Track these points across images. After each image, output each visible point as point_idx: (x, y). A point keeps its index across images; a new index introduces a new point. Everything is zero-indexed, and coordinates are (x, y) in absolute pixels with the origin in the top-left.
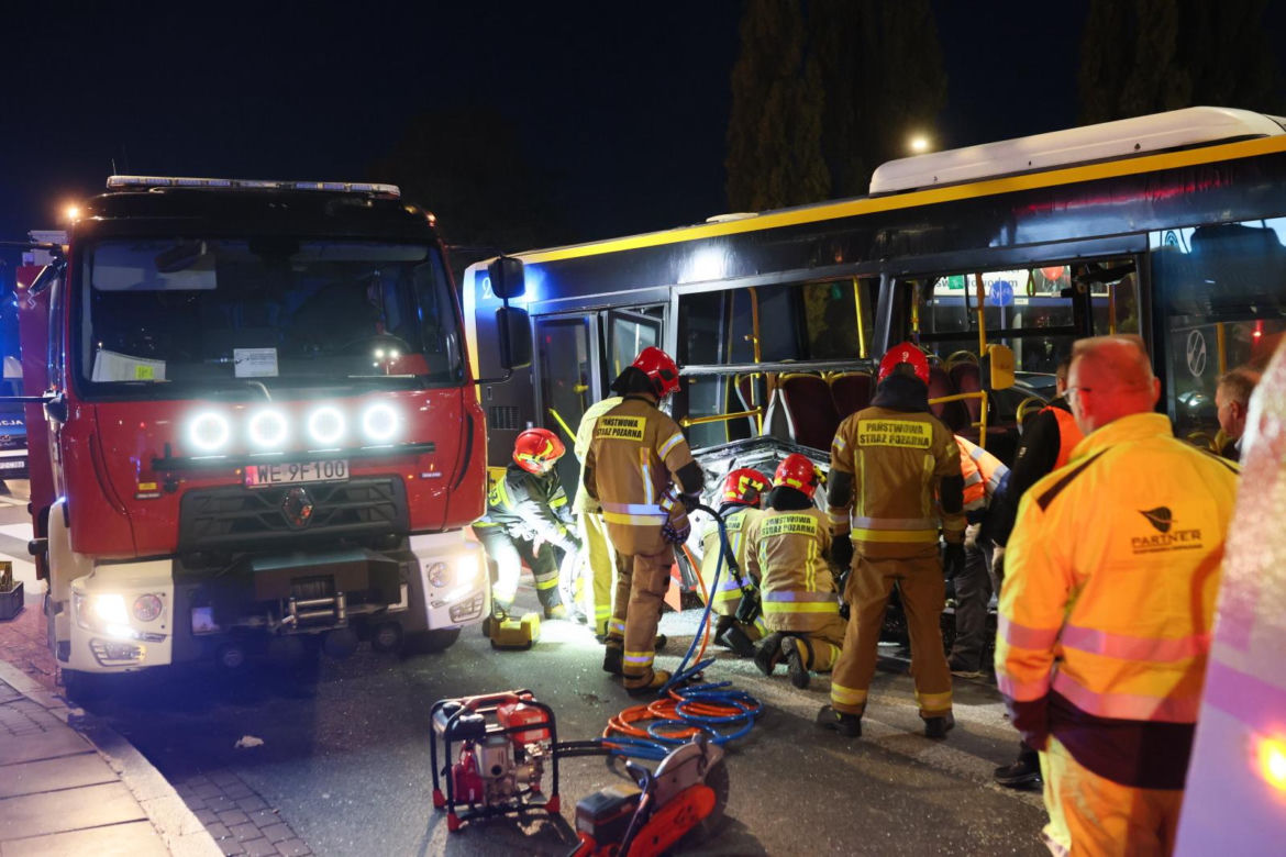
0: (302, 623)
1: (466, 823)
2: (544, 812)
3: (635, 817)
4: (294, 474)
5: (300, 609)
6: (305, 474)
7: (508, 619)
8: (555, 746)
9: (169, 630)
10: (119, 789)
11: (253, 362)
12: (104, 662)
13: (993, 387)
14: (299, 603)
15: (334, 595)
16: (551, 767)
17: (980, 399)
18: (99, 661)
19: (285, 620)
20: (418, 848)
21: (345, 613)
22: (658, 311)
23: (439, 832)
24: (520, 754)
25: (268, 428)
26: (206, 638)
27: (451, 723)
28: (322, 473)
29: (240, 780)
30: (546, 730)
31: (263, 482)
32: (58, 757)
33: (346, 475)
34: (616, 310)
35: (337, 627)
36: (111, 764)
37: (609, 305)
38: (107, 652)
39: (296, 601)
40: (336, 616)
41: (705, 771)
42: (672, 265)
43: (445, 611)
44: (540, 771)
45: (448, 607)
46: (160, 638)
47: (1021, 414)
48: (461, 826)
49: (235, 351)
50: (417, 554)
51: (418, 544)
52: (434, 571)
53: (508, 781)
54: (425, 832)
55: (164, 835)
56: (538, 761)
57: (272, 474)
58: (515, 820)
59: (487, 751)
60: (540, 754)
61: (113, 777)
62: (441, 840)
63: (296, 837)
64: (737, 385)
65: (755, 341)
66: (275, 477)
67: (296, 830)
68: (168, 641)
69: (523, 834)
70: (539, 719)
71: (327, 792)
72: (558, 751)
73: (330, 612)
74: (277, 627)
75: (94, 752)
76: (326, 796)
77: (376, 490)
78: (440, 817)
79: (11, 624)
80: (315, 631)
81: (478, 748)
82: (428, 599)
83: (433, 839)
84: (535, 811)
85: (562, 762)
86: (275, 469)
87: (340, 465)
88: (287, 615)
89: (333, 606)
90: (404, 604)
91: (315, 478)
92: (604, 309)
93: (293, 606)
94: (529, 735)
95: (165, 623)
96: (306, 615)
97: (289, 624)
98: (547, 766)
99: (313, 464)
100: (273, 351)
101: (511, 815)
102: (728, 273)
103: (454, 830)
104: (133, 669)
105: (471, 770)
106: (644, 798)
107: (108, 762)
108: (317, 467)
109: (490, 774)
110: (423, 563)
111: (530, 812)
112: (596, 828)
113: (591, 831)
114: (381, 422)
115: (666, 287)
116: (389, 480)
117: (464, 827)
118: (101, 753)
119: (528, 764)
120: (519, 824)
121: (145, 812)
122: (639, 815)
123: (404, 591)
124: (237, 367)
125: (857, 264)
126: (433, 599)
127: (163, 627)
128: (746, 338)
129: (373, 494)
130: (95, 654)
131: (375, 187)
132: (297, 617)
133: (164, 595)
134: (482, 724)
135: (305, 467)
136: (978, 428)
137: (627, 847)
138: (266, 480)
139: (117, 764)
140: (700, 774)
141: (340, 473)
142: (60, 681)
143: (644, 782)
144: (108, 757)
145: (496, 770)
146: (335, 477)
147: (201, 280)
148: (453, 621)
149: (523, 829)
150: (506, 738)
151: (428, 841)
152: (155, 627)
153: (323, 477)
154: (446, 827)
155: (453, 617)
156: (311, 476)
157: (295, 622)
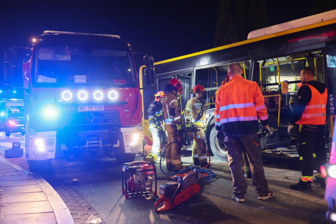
0: (90, 148)
1: (131, 197)
2: (153, 195)
3: (176, 190)
4: (90, 109)
5: (89, 144)
6: (92, 109)
7: (148, 156)
8: (156, 177)
9: (55, 149)
10: (37, 186)
11: (79, 79)
12: (38, 157)
13: (282, 93)
14: (89, 142)
15: (99, 140)
16: (155, 182)
17: (278, 97)
18: (36, 157)
19: (85, 146)
20: (116, 202)
21: (102, 145)
22: (190, 75)
23: (123, 198)
24: (146, 179)
25: (83, 95)
26: (64, 152)
27: (126, 168)
28: (97, 108)
29: (71, 188)
30: (154, 171)
31: (81, 110)
32: (23, 180)
33: (103, 110)
34: (179, 75)
35: (99, 149)
36: (37, 182)
37: (177, 74)
38: (38, 155)
39: (89, 141)
40: (99, 146)
41: (198, 180)
42: (194, 62)
43: (130, 148)
44: (152, 183)
45: (130, 147)
46: (52, 151)
47: (290, 102)
48: (129, 197)
49: (75, 76)
50: (122, 133)
51: (123, 130)
52: (127, 137)
53: (143, 186)
54: (119, 199)
55: (46, 195)
56: (151, 181)
57: (84, 108)
58: (144, 196)
59: (137, 176)
60: (152, 178)
61: (37, 184)
62: (123, 200)
63: (84, 199)
64: (212, 98)
65: (217, 84)
66: (84, 109)
67: (84, 198)
68: (54, 152)
69: (146, 199)
70: (152, 168)
71: (94, 190)
72: (157, 179)
73: (98, 145)
74: (83, 148)
75: (33, 179)
76: (93, 191)
77: (111, 114)
78: (124, 195)
79: (19, 158)
80: (93, 150)
81: (134, 175)
82: (125, 145)
83: (121, 200)
84: (150, 195)
85: (158, 181)
86: (84, 107)
87: (102, 107)
88: (86, 145)
89: (98, 143)
90: (118, 145)
91: (95, 110)
92: (176, 75)
93: (87, 142)
94: (149, 173)
95: (54, 147)
96: (91, 145)
97: (86, 147)
98: (154, 182)
99: (95, 106)
100: (85, 76)
101: (143, 195)
102: (209, 63)
103: (127, 198)
104: (45, 159)
105: (132, 182)
106: (179, 185)
107: (36, 181)
108: (96, 107)
109: (137, 182)
110: (124, 135)
111: (149, 195)
112: (165, 193)
113: (164, 193)
114: (113, 95)
115: (192, 68)
116: (115, 112)
117: (130, 198)
118: (34, 180)
119: (148, 182)
120: (145, 197)
121: (43, 190)
122: (178, 189)
123: (118, 142)
124: (75, 80)
125: (244, 57)
126: (126, 145)
127: (53, 148)
128: (214, 83)
129: (111, 115)
130: (35, 155)
131: (114, 36)
132: (88, 145)
133: (54, 140)
134: (136, 169)
135: (92, 107)
136: (278, 104)
137: (174, 198)
138: (82, 110)
139: (38, 182)
140: (196, 181)
141: (102, 109)
142: (28, 168)
143: (179, 181)
144: (36, 180)
145: (139, 182)
146: (100, 110)
147: (67, 58)
148: (132, 151)
149: (146, 198)
150: (142, 173)
151: (119, 200)
152: (51, 148)
153: (97, 110)
154: (125, 197)
155: (132, 150)
156: (94, 109)
157: (88, 147)
